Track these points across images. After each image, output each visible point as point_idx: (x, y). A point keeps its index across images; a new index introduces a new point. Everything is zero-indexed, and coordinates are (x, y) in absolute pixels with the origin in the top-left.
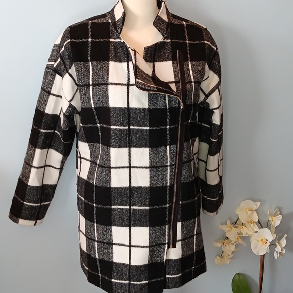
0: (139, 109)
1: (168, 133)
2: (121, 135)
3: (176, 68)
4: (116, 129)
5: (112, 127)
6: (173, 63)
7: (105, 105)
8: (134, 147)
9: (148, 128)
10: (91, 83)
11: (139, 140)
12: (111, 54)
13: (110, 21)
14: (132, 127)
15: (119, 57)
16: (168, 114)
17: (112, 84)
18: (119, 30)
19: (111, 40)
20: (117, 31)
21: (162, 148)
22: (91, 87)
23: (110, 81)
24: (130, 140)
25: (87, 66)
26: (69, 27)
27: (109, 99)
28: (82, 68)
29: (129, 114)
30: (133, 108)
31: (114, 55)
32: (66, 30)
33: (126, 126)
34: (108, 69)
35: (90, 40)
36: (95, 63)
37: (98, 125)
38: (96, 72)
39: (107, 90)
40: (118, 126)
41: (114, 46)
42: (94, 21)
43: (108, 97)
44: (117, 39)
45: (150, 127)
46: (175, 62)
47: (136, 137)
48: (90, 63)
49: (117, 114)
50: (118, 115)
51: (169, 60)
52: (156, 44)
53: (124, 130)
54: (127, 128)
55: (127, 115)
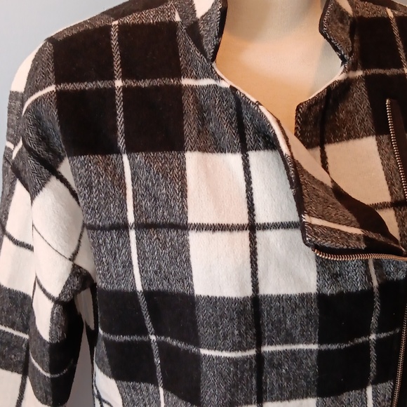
0: (289, 298)
1: (373, 353)
2: (235, 374)
3: (389, 159)
4: (218, 358)
5: (204, 352)
6: (379, 144)
7: (178, 288)
8: (272, 400)
9: (315, 347)
10: (131, 219)
11: (288, 380)
12: (190, 128)
13: (177, 18)
14: (267, 349)
15: (213, 134)
16: (377, 304)
17: (200, 227)
18: (209, 48)
19: (186, 82)
20: (203, 52)
21: (352, 393)
22: (132, 234)
23: (193, 218)
24: (260, 383)
25: (115, 168)
26: (50, 40)
27: (194, 274)
28: (99, 175)
29: (257, 314)
30: (271, 297)
31: (199, 132)
32: (41, 51)
33: (250, 348)
34: (183, 177)
35: (119, 83)
36: (140, 157)
37: (153, 338)
38: (147, 188)
39: (185, 245)
40: (226, 350)
41: (196, 101)
42: (128, 20)
43: (189, 267)
44: (204, 77)
45: (320, 343)
46: (384, 138)
47: (279, 375)
48: (125, 158)
49: (221, 317)
50: (226, 321)
51: (368, 134)
52: (329, 88)
53: (245, 360)
54: (252, 352)
55: (250, 319)
